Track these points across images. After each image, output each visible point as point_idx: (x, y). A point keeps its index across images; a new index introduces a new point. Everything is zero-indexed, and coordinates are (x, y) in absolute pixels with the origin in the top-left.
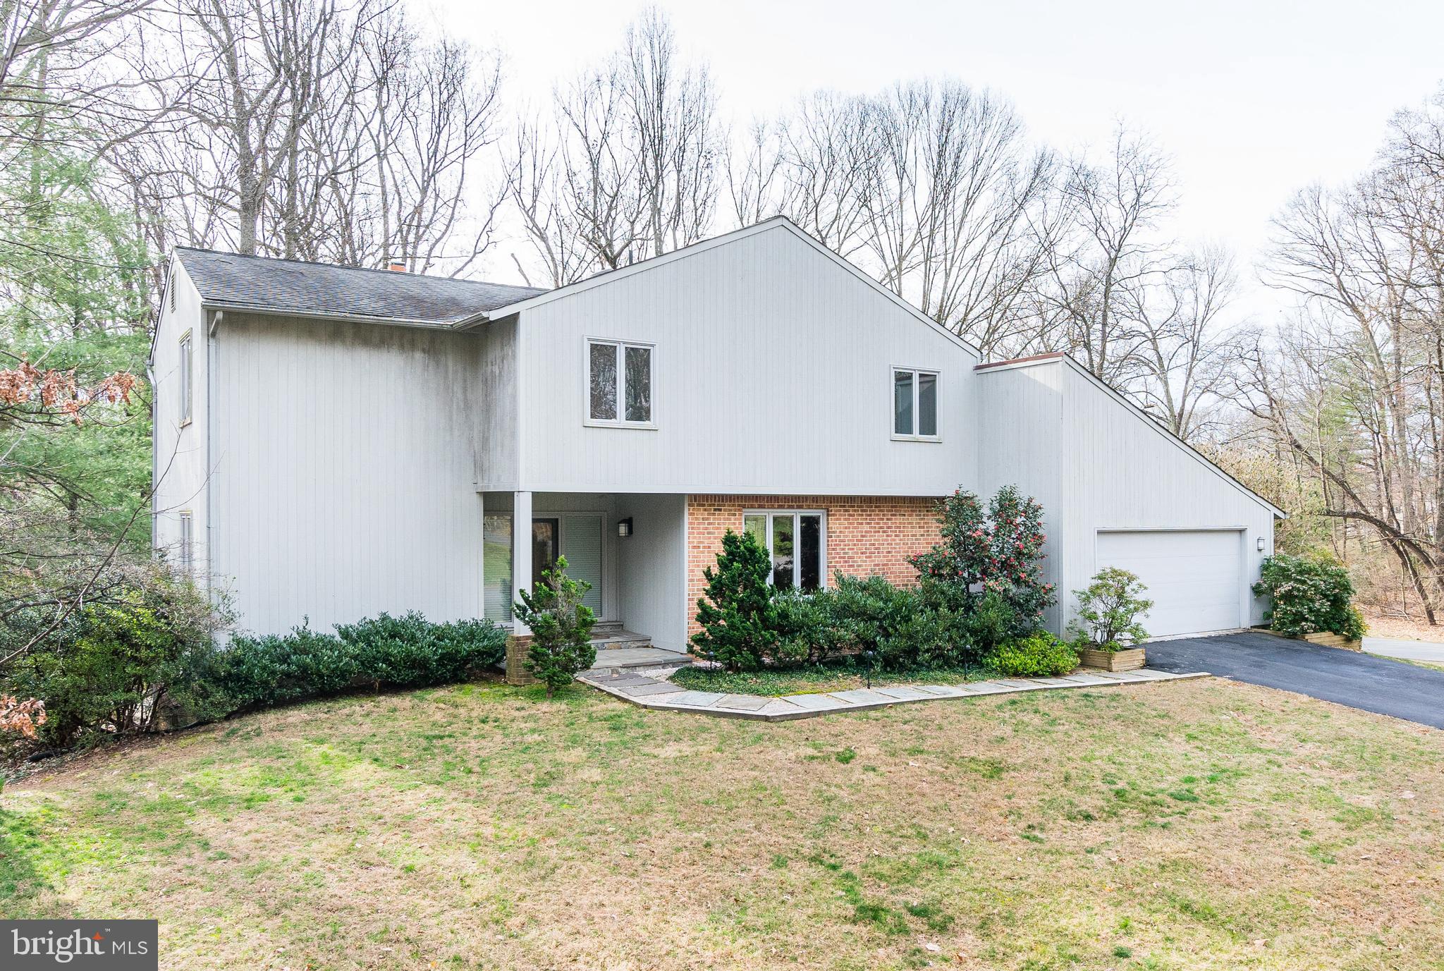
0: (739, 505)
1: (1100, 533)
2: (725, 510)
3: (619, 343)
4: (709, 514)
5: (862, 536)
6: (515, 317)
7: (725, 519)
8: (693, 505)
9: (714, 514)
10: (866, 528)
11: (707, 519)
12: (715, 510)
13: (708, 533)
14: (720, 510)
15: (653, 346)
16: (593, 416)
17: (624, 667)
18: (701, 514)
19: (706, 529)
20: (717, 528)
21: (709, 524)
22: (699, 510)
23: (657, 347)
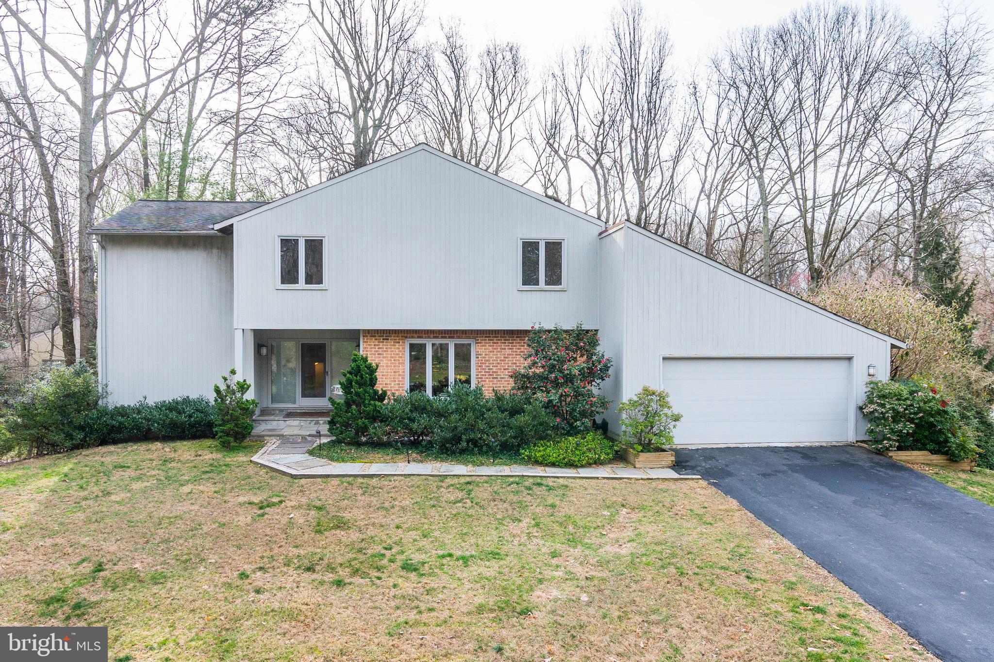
0: (402, 337)
1: (664, 359)
2: (391, 340)
3: (300, 237)
4: (379, 342)
5: (505, 357)
6: (232, 226)
7: (391, 345)
8: (367, 336)
9: (383, 342)
10: (509, 352)
11: (378, 345)
12: (383, 339)
13: (378, 354)
14: (388, 339)
15: (324, 237)
16: (283, 282)
17: (310, 436)
18: (373, 342)
19: (377, 351)
20: (385, 351)
21: (379, 348)
22: (371, 339)
23: (326, 238)
